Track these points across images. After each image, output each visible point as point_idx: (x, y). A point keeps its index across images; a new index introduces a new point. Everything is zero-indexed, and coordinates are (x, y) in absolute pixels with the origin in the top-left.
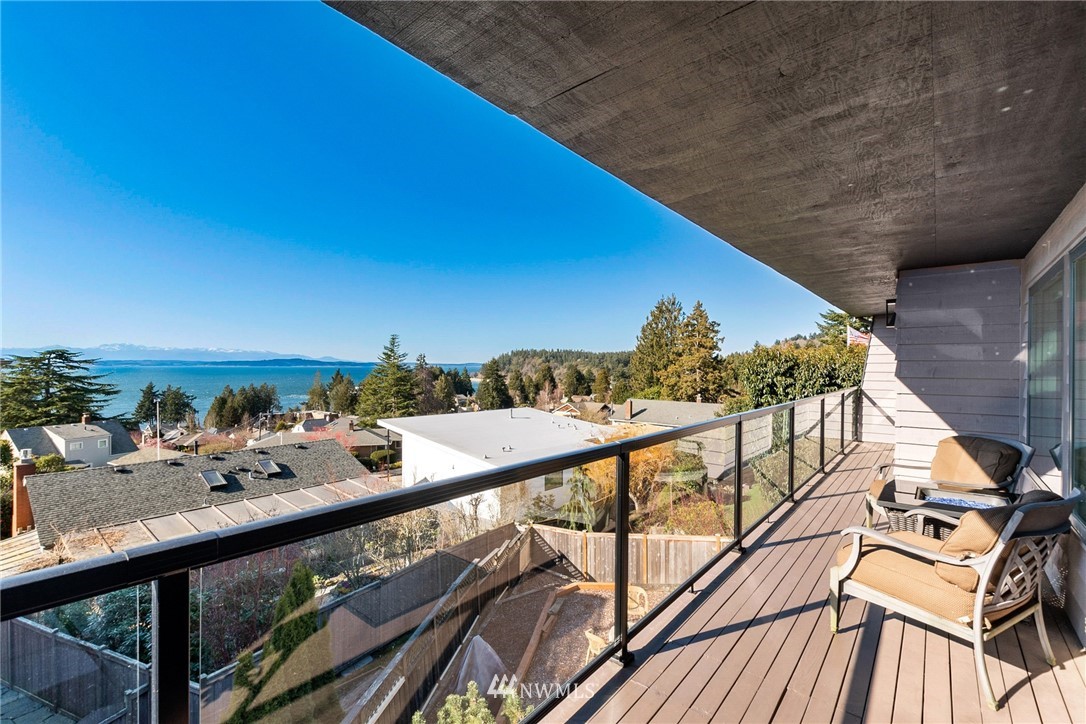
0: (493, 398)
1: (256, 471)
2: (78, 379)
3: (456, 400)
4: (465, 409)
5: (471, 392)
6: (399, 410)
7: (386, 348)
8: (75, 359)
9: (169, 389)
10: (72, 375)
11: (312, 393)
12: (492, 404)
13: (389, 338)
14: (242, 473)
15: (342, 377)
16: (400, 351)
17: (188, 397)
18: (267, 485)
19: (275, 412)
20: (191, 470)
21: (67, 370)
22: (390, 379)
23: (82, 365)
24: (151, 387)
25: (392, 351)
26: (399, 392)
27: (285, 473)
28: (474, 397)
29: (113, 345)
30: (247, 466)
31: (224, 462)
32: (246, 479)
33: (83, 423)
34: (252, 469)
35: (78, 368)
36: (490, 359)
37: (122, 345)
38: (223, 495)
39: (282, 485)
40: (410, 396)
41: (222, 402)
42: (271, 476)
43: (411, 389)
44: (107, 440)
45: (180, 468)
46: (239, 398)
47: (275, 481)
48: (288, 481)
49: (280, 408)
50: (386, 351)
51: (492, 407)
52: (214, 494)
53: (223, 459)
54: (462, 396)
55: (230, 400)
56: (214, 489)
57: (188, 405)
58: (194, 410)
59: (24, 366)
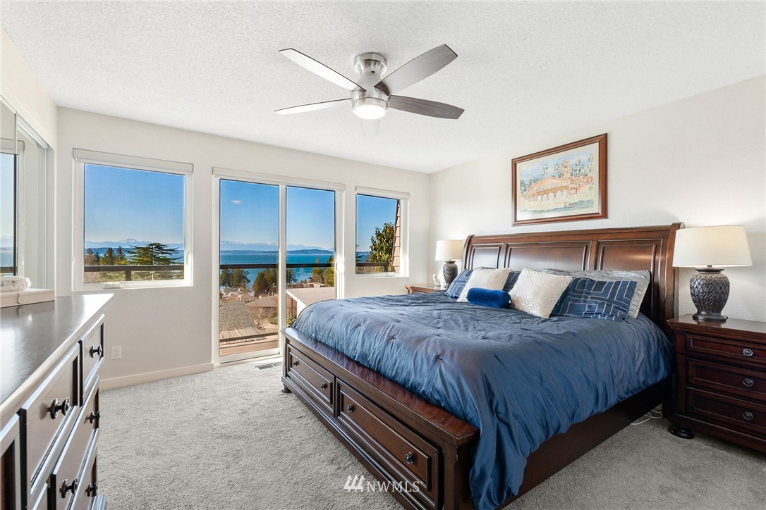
2: (167, 260)
8: (165, 248)
10: (164, 258)
23: (169, 252)
35: (166, 253)
41: (262, 276)
58: (248, 280)
59: (140, 252)
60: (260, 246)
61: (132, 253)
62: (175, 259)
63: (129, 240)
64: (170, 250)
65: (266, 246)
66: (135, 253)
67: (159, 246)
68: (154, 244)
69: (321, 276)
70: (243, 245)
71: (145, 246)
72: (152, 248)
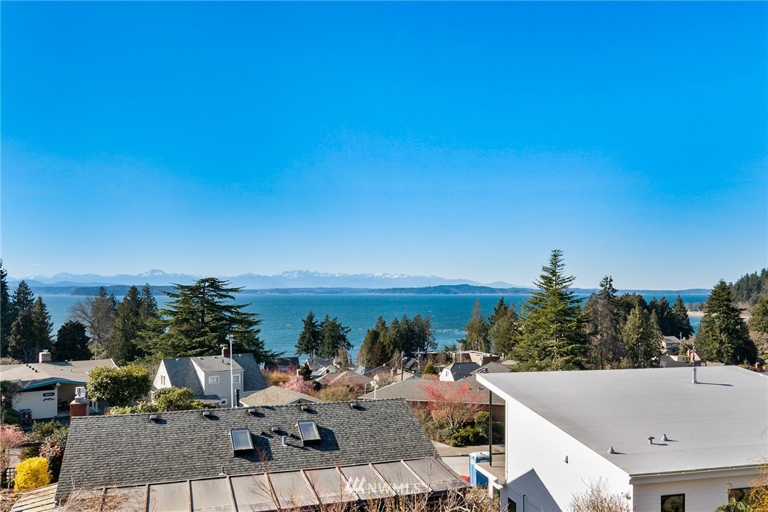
0: (722, 343)
1: (292, 436)
2: (227, 308)
3: (664, 344)
4: (675, 358)
5: (686, 331)
6: (562, 356)
7: (545, 269)
8: (224, 287)
9: (327, 320)
10: (223, 304)
11: (471, 328)
12: (719, 352)
13: (549, 256)
14: (276, 436)
15: (506, 308)
16: (564, 273)
17: (343, 329)
18: (299, 455)
19: (430, 350)
20: (223, 426)
21: (216, 299)
22: (551, 312)
23: (230, 294)
24: (311, 318)
25: (554, 273)
26: (560, 331)
27: (326, 442)
28: (692, 340)
29: (293, 272)
30: (285, 428)
31: (262, 420)
32: (279, 445)
33: (223, 355)
34: (290, 432)
35: (225, 296)
36: (717, 283)
37: (300, 272)
38: (246, 463)
39: (318, 458)
40: (578, 338)
41: (375, 336)
42: (309, 444)
43: (578, 327)
44: (239, 375)
45: (214, 422)
46: (392, 332)
47: (313, 452)
48: (327, 454)
49: (434, 346)
50: (545, 274)
51: (719, 357)
52: (237, 460)
53: (262, 415)
54: (673, 339)
55: (382, 334)
56: (239, 454)
57: (344, 339)
58: (349, 344)
59: (185, 295)
60: (364, 278)
61: (173, 295)
62: (239, 307)
63: (153, 271)
64: (232, 290)
65: (372, 279)
66: (178, 296)
67: (214, 284)
68: (207, 280)
69: (485, 339)
70: (333, 277)
71: (193, 284)
72: (204, 288)
